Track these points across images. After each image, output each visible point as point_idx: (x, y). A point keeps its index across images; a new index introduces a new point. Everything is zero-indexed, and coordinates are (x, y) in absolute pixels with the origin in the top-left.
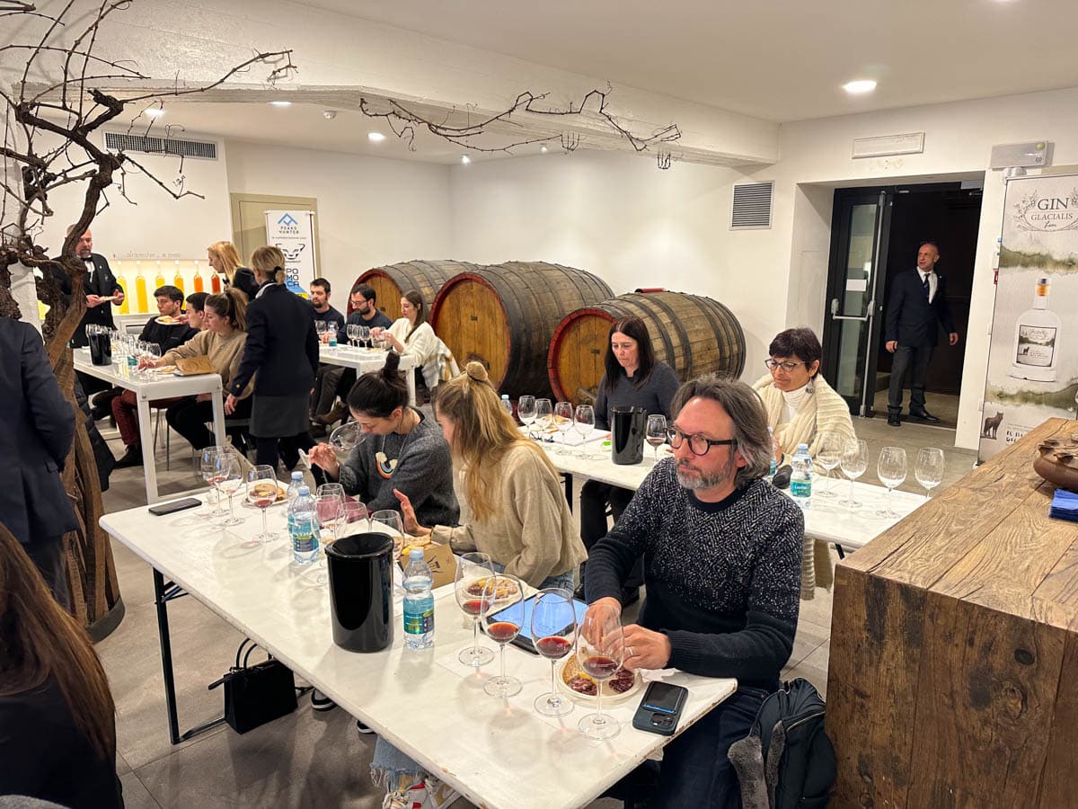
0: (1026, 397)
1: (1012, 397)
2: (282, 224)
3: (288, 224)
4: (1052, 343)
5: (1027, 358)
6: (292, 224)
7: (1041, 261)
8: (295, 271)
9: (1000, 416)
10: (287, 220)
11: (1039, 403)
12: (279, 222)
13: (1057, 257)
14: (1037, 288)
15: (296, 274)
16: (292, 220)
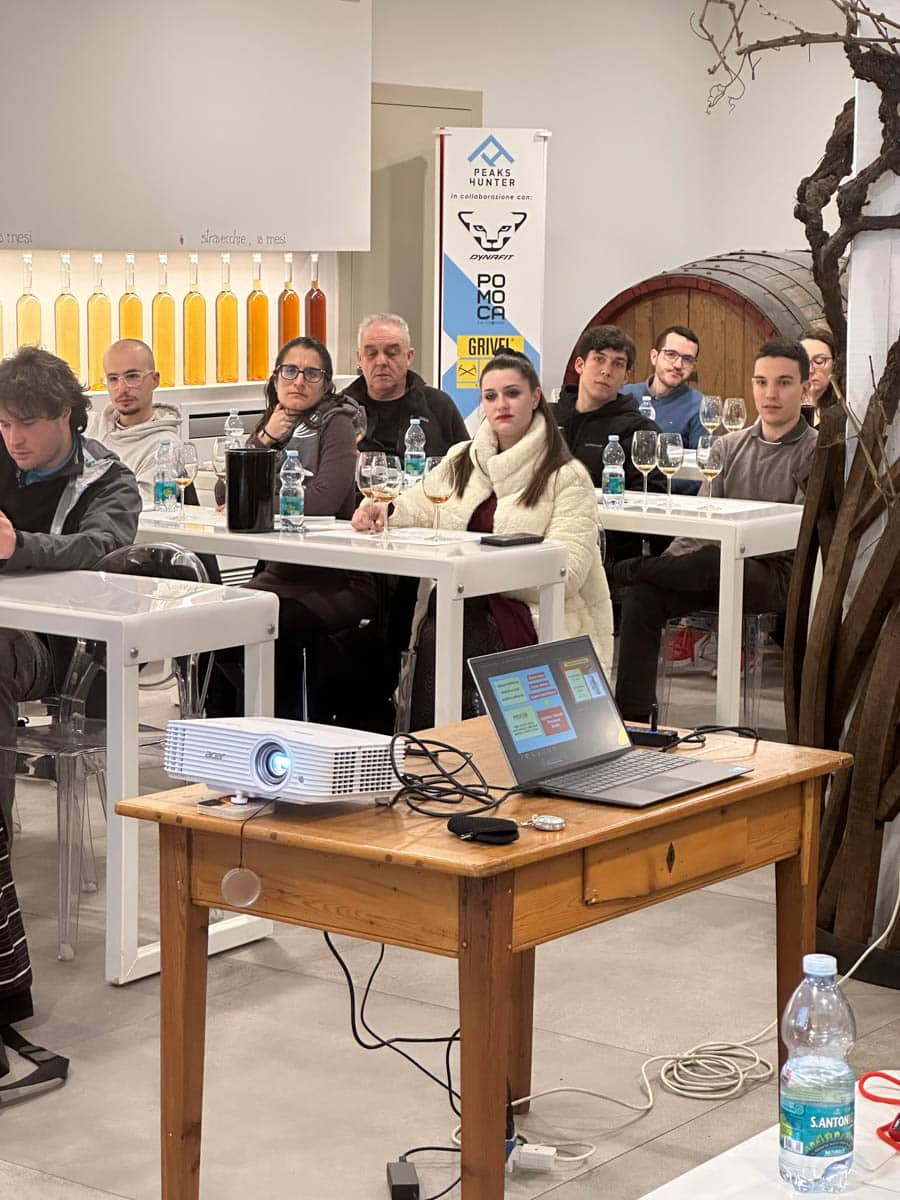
2: (479, 163)
3: (491, 163)
6: (502, 163)
8: (499, 281)
10: (491, 151)
12: (471, 159)
15: (499, 289)
16: (502, 151)
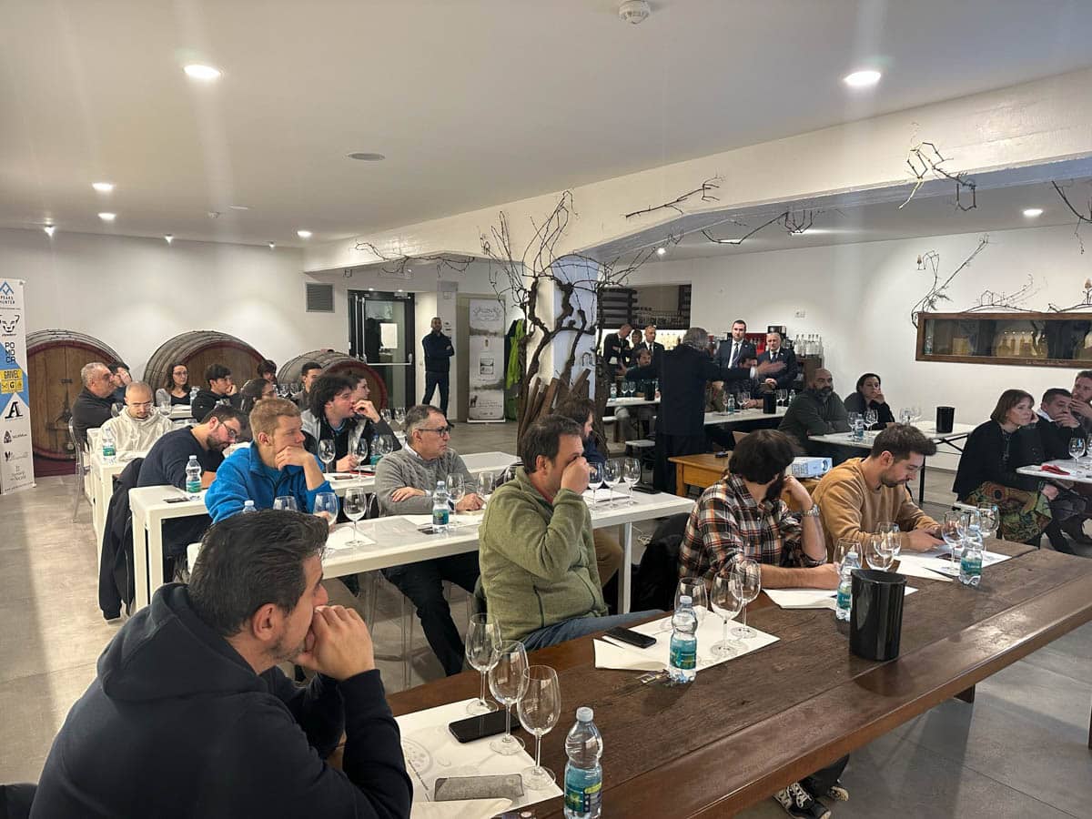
0: (485, 388)
1: (480, 388)
4: (492, 365)
5: (484, 372)
7: (485, 333)
9: (476, 397)
11: (490, 389)
13: (491, 331)
14: (484, 344)
